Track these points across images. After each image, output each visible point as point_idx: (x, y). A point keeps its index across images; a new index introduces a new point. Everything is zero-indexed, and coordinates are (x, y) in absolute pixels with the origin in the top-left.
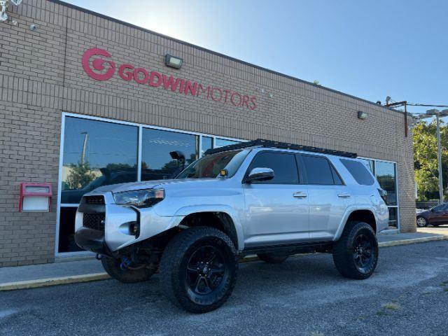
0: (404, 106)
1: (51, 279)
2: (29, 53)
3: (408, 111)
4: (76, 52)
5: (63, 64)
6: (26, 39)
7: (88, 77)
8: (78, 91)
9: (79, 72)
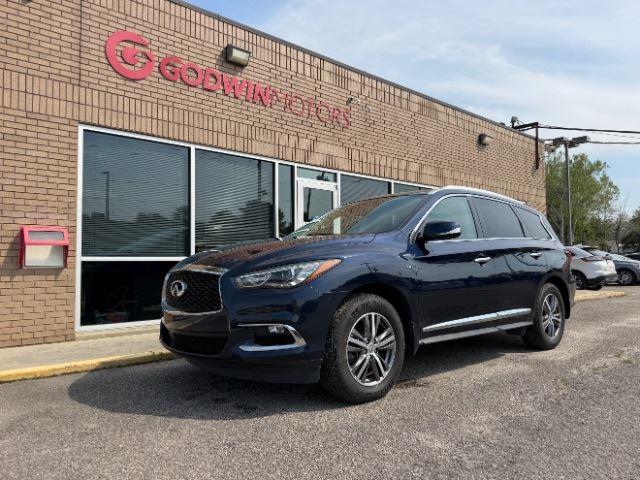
0: (534, 130)
1: (73, 364)
2: (26, 33)
3: (540, 137)
4: (97, 36)
5: (77, 53)
6: (21, 13)
7: (114, 74)
8: (102, 94)
9: (101, 66)
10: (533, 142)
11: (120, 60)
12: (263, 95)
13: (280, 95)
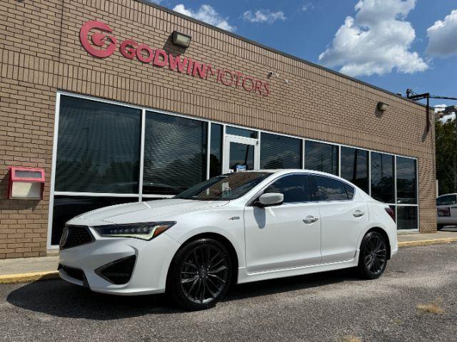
0: (426, 99)
2: (21, 23)
3: (430, 105)
4: (74, 25)
5: (58, 37)
6: (18, 8)
7: (86, 53)
8: (75, 68)
9: (76, 47)
10: (425, 109)
11: (90, 42)
12: (200, 70)
13: (213, 70)
